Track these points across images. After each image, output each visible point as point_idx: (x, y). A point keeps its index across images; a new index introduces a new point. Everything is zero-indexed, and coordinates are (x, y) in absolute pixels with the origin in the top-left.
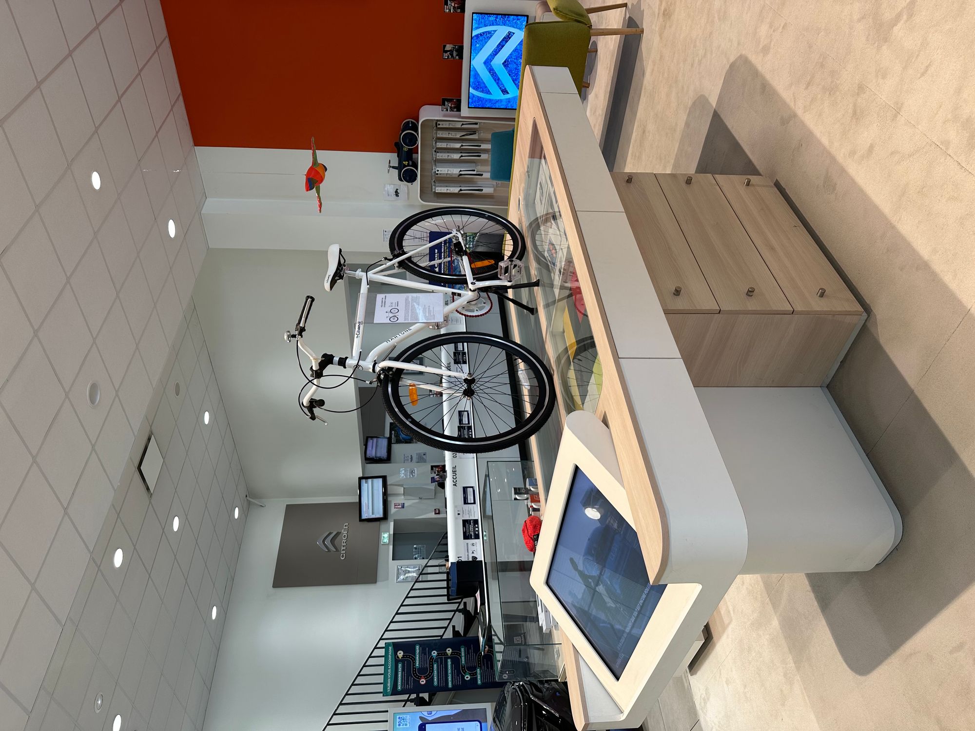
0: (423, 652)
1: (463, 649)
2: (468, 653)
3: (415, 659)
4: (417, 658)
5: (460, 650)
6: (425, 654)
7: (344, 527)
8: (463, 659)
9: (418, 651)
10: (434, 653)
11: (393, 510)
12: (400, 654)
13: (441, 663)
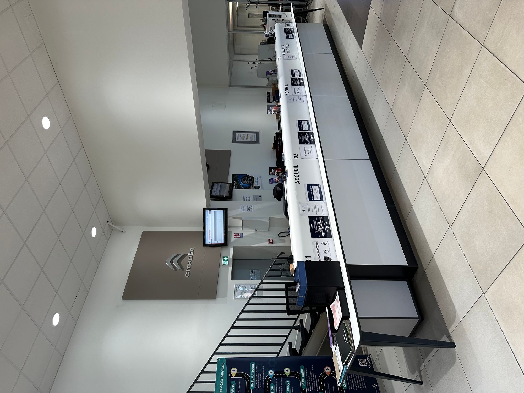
0: (258, 371)
1: (302, 370)
2: (309, 374)
3: (249, 379)
4: (252, 377)
5: (299, 371)
6: (261, 373)
7: (191, 251)
8: (303, 380)
9: (253, 370)
10: (271, 373)
11: (232, 239)
12: (234, 372)
13: (279, 385)
